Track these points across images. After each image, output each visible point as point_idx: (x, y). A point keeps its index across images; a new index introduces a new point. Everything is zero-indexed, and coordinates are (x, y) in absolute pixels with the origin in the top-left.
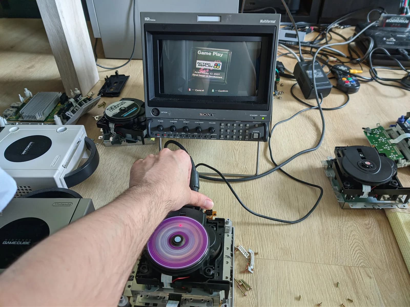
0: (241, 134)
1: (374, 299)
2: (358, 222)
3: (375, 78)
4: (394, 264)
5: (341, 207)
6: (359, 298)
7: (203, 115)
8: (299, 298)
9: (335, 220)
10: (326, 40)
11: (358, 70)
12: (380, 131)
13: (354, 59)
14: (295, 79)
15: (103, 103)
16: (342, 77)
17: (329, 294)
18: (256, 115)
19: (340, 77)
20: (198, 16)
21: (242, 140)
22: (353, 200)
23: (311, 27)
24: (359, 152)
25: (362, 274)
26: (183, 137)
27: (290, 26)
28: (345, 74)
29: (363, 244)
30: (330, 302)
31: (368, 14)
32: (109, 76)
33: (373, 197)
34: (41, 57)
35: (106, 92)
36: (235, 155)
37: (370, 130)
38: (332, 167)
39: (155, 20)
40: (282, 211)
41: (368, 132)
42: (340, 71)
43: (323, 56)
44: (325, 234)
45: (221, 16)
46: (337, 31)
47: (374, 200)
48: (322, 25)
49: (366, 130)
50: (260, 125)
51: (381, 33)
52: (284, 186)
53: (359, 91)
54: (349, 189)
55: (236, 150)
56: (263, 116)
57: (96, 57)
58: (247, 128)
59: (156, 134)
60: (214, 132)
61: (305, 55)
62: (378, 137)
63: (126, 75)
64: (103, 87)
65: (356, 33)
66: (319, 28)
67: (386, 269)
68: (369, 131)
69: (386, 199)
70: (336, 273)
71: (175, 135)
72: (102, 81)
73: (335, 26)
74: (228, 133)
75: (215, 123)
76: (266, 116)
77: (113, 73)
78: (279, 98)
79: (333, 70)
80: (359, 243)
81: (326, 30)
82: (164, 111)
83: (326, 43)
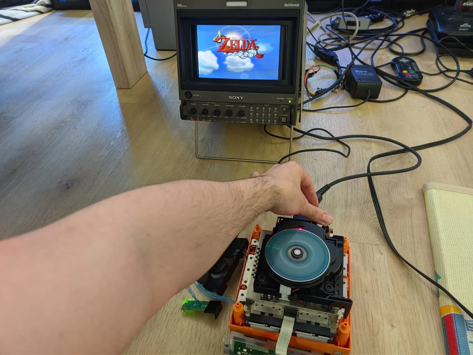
0: (269, 117)
1: (380, 271)
7: (232, 98)
18: (283, 99)
20: (226, 2)
26: (215, 121)
39: (187, 6)
44: (347, 216)
45: (247, 1)
56: (289, 99)
58: (275, 111)
59: (190, 117)
71: (207, 118)
74: (257, 117)
75: (244, 106)
76: (293, 99)
82: (196, 94)
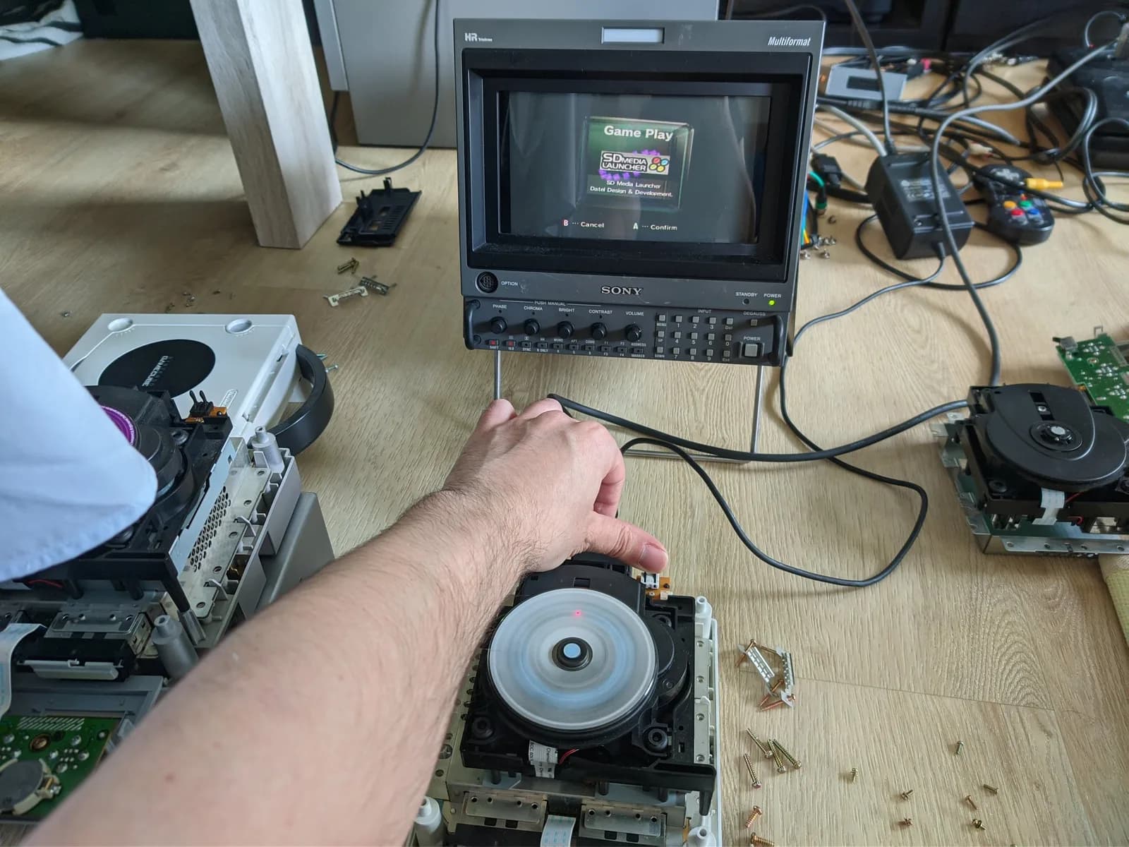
0: (710, 343)
1: (1056, 790)
2: (1026, 592)
3: (1097, 203)
4: (1118, 703)
5: (981, 549)
6: (1014, 785)
7: (611, 292)
8: (850, 777)
9: (960, 583)
10: (965, 97)
11: (1049, 180)
12: (1102, 348)
13: (1041, 150)
14: (870, 205)
15: (350, 263)
16: (1003, 198)
17: (932, 770)
18: (752, 295)
19: (997, 199)
20: (603, 29)
21: (713, 361)
22: (1015, 530)
23: (922, 61)
24: (1035, 400)
25: (1027, 724)
26: (558, 351)
27: (864, 59)
28: (1013, 190)
29: (1036, 647)
30: (934, 791)
31: (1087, 22)
32: (367, 193)
33: (1070, 523)
34: (193, 141)
35: (360, 233)
36: (695, 404)
37: (1074, 345)
38: (961, 443)
39: (491, 40)
40: (817, 554)
41: (1068, 350)
42: (999, 183)
43: (952, 141)
44: (932, 619)
45: (664, 29)
46: (998, 71)
47: (1073, 530)
48: (954, 54)
49: (1063, 344)
50: (763, 322)
51: (1121, 79)
52: (825, 489)
53: (1052, 238)
54: (1002, 499)
55: (698, 390)
56: (773, 296)
57: (336, 141)
58: (727, 328)
59: (488, 341)
60: (640, 336)
61: (902, 138)
62: (1096, 364)
63: (412, 190)
64: (352, 222)
65: (1050, 78)
66: (947, 64)
67: (1093, 715)
68: (1072, 347)
69: (1108, 529)
70: (957, 719)
71: (537, 343)
72: (349, 204)
73: (991, 59)
74: (677, 341)
75: (642, 314)
76: (779, 296)
77: (378, 183)
78: (822, 255)
79: (981, 179)
80: (1025, 645)
81: (964, 67)
82: (509, 281)
83: (966, 105)
